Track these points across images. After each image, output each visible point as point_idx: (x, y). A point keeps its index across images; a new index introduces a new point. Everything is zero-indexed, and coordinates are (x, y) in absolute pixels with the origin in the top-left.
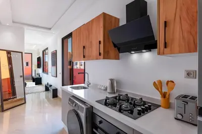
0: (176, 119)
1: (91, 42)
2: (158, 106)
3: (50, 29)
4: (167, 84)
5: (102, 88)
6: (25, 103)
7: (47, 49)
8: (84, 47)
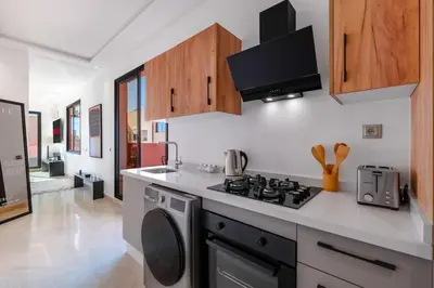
0: (360, 203)
1: (189, 81)
2: (318, 190)
3: (89, 60)
4: (336, 150)
5: (208, 169)
6: (30, 212)
7: (78, 102)
8: (172, 91)
